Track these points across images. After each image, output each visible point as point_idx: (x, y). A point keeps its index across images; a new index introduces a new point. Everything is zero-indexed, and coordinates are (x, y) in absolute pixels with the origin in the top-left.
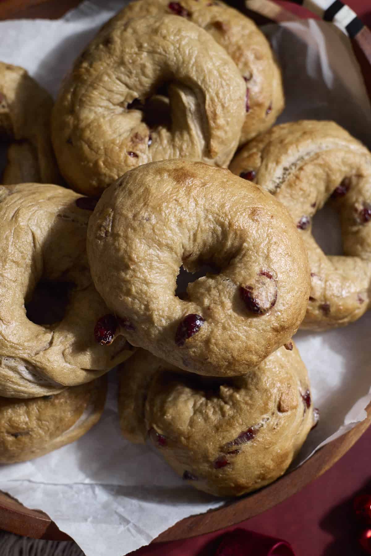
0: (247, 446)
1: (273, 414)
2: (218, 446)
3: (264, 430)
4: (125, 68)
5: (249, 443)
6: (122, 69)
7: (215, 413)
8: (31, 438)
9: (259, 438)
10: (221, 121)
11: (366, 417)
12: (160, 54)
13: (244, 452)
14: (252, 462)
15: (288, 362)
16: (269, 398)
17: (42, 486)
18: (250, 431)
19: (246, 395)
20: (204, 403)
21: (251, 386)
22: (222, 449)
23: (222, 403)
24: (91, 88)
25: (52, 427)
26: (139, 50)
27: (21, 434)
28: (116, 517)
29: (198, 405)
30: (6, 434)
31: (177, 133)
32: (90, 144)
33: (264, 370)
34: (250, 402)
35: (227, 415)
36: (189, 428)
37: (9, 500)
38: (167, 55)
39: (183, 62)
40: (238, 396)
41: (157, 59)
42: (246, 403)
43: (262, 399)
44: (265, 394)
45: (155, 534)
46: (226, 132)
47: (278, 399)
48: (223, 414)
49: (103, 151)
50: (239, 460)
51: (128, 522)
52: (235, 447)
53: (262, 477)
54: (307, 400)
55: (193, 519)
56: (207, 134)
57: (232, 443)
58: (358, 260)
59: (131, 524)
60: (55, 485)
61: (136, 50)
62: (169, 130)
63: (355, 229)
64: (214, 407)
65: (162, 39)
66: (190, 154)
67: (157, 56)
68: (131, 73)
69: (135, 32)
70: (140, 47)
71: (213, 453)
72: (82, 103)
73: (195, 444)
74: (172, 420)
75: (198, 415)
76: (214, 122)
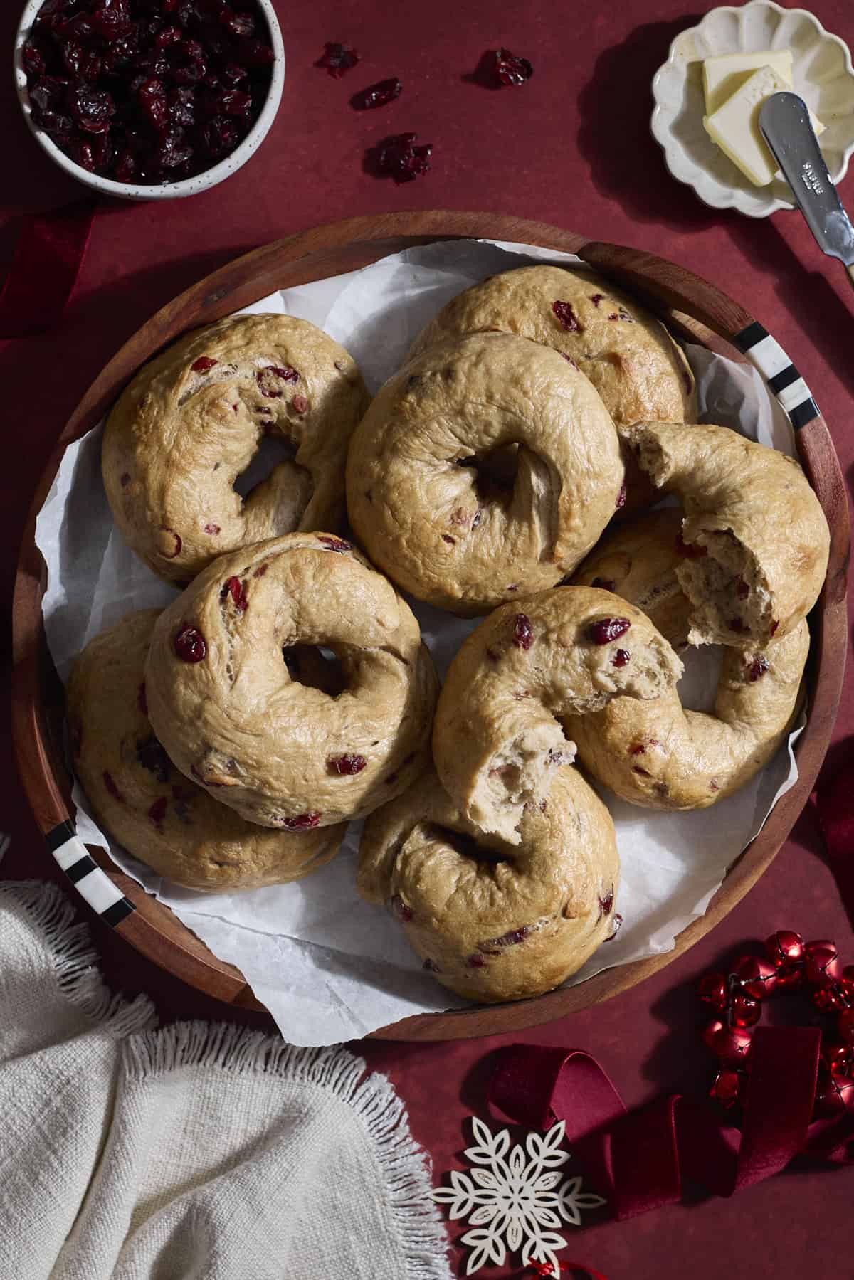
0: (513, 949)
1: (555, 917)
2: (476, 941)
3: (538, 934)
4: (463, 420)
5: (516, 947)
6: (460, 420)
7: (482, 897)
8: (240, 872)
9: (529, 943)
10: (576, 522)
11: (673, 948)
12: (515, 414)
13: (506, 956)
14: (515, 970)
15: (593, 852)
16: (553, 898)
17: (237, 929)
18: (521, 932)
19: (526, 886)
20: (473, 880)
21: (535, 876)
22: (479, 945)
23: (495, 888)
24: (411, 433)
25: (269, 865)
26: (487, 401)
27: (228, 864)
28: (326, 992)
29: (465, 880)
30: (208, 861)
31: (515, 522)
32: (394, 510)
33: (557, 860)
34: (529, 896)
35: (496, 905)
36: (445, 908)
37: (194, 941)
38: (524, 419)
39: (543, 434)
40: (516, 884)
41: (508, 419)
42: (524, 897)
43: (545, 895)
44: (550, 891)
45: (372, 1028)
46: (580, 535)
47: (565, 902)
48: (492, 903)
49: (410, 526)
50: (497, 963)
51: (341, 1003)
52: (496, 947)
53: (524, 989)
54: (607, 905)
55: (423, 1019)
56: (553, 535)
57: (494, 941)
58: (727, 728)
59: (344, 1007)
60: (254, 931)
61: (484, 400)
62: (506, 510)
63: (735, 685)
64: (482, 890)
65: (521, 394)
66: (525, 554)
67: (510, 415)
68: (470, 427)
69: (488, 372)
70: (490, 397)
71: (468, 947)
72: (395, 451)
73: (448, 930)
74: (426, 892)
75: (461, 894)
76: (566, 522)
